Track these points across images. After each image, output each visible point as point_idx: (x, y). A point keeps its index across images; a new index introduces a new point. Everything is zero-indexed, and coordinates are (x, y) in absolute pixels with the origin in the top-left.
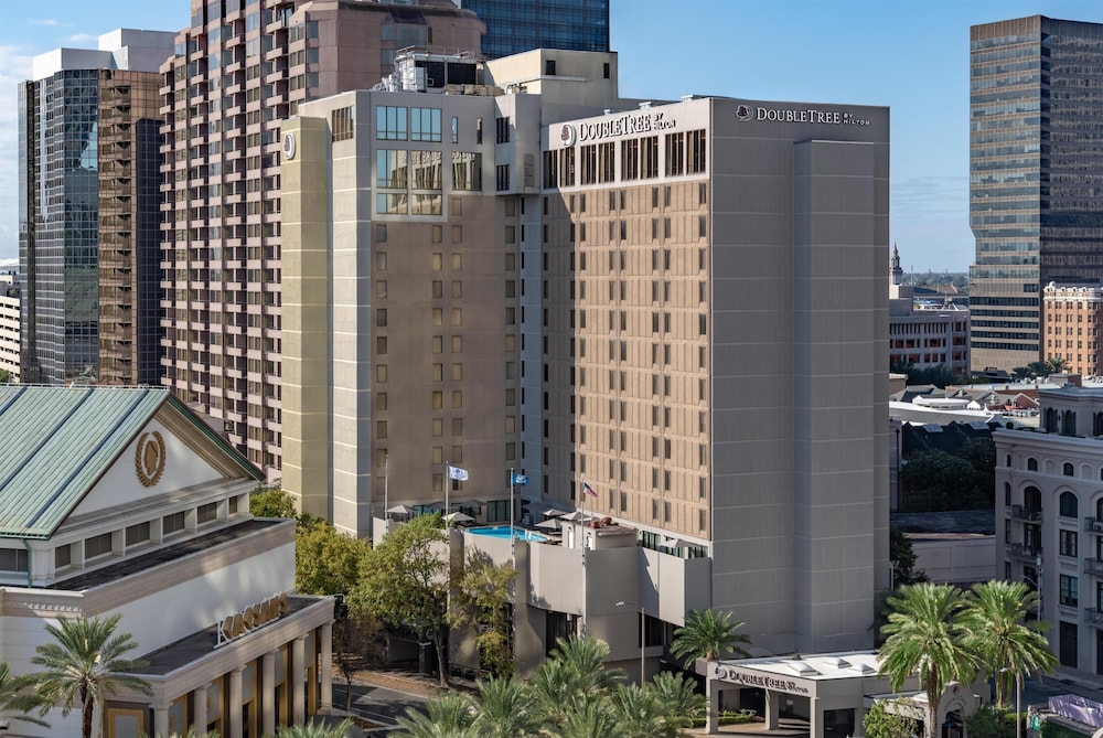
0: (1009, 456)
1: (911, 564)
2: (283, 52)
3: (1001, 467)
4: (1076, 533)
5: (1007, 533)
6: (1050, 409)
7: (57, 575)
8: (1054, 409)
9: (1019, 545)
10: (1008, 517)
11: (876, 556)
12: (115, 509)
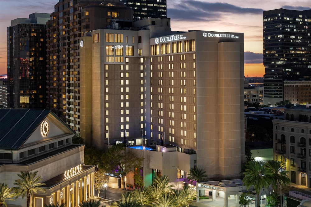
0: (276, 126)
1: (250, 155)
2: (80, 19)
3: (274, 130)
4: (295, 147)
5: (276, 147)
6: (287, 114)
7: (20, 160)
8: (288, 113)
9: (279, 150)
10: (276, 143)
11: (242, 153)
12: (35, 142)
